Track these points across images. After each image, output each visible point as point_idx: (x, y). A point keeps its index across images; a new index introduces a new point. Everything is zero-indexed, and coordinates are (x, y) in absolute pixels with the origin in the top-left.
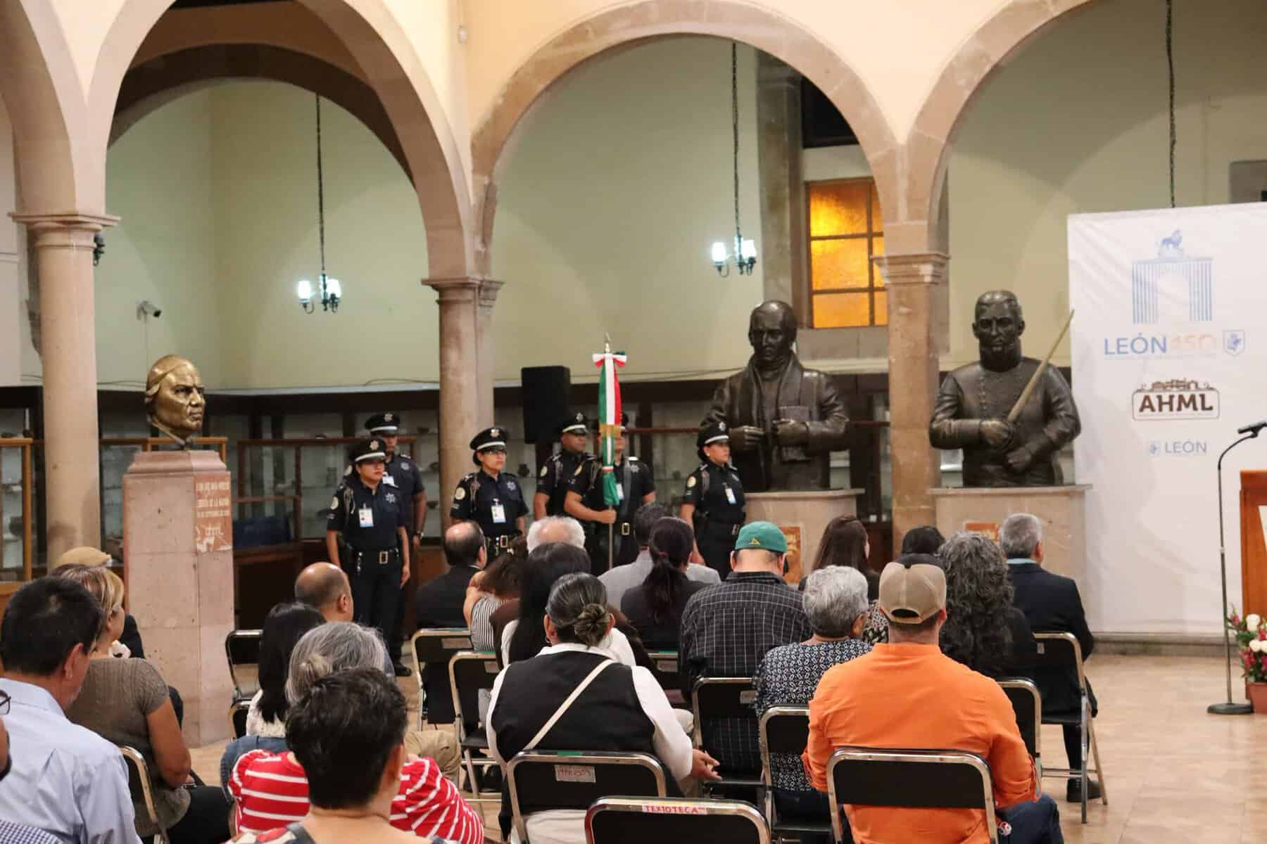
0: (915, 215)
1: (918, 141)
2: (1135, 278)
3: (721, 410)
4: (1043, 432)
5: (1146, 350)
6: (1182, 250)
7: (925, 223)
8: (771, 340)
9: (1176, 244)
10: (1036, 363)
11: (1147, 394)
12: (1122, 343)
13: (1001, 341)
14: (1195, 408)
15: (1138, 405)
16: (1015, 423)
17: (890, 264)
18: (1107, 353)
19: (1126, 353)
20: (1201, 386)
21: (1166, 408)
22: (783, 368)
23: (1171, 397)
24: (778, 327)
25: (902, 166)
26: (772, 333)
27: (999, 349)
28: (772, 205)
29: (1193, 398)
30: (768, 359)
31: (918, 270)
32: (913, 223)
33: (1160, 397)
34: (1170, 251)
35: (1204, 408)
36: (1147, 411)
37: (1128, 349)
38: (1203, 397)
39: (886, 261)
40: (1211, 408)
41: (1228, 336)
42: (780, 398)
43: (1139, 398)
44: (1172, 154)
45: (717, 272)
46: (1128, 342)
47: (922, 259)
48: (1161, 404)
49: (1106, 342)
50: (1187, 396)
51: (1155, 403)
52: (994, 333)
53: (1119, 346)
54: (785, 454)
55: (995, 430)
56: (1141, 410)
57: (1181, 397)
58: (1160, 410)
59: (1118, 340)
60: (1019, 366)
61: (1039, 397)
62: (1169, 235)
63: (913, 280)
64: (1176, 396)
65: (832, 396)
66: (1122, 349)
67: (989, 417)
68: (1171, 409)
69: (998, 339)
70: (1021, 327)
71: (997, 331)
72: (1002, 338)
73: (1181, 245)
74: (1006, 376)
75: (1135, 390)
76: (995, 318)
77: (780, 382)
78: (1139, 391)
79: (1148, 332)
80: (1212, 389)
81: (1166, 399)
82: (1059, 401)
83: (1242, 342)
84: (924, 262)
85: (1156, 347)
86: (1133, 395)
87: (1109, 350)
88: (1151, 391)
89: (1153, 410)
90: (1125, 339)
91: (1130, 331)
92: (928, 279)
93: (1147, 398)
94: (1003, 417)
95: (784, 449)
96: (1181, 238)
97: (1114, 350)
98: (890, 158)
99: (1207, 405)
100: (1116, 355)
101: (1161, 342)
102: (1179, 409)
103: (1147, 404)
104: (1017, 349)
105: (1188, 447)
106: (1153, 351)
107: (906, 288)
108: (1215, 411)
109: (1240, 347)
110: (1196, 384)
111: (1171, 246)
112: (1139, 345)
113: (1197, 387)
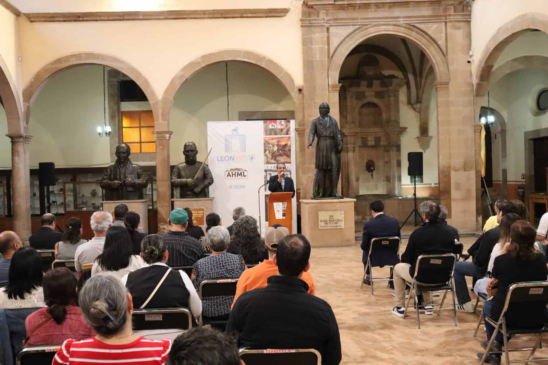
0: (164, 120)
1: (164, 99)
2: (226, 140)
3: (107, 176)
4: (204, 183)
5: (229, 159)
6: (238, 133)
7: (167, 122)
8: (123, 155)
9: (236, 131)
10: (201, 163)
12: (222, 158)
14: (242, 176)
15: (227, 175)
16: (196, 180)
17: (157, 134)
18: (218, 160)
19: (223, 161)
20: (243, 170)
21: (234, 176)
22: (126, 164)
23: (235, 173)
24: (125, 151)
25: (160, 105)
26: (124, 153)
27: (191, 158)
28: (112, 117)
29: (241, 173)
30: (122, 160)
31: (165, 136)
32: (163, 122)
33: (232, 173)
34: (235, 133)
35: (244, 176)
36: (229, 177)
37: (224, 159)
38: (243, 173)
39: (155, 133)
40: (246, 176)
41: (250, 156)
42: (126, 172)
43: (227, 173)
45: (99, 135)
46: (224, 157)
47: (166, 132)
48: (233, 175)
50: (239, 173)
51: (231, 174)
52: (189, 154)
53: (221, 159)
54: (128, 189)
55: (191, 182)
56: (227, 176)
57: (238, 173)
58: (232, 176)
59: (221, 157)
60: (196, 164)
61: (202, 172)
62: (235, 128)
63: (164, 138)
64: (237, 172)
65: (141, 172)
66: (222, 159)
67: (188, 178)
68: (235, 176)
69: (190, 156)
70: (197, 152)
71: (191, 153)
72: (192, 156)
73: (238, 131)
74: (193, 166)
75: (225, 171)
76: (190, 150)
77: (126, 168)
78: (227, 171)
80: (246, 171)
81: (234, 173)
82: (208, 174)
83: (254, 158)
84: (167, 134)
85: (231, 159)
86: (225, 172)
88: (230, 171)
89: (230, 176)
91: (224, 155)
92: (167, 138)
93: (229, 173)
94: (193, 178)
95: (127, 187)
96: (238, 129)
98: (157, 103)
99: (245, 175)
100: (220, 161)
101: (233, 158)
102: (237, 176)
104: (196, 159)
105: (240, 187)
107: (161, 141)
108: (247, 177)
110: (242, 169)
111: (235, 131)
112: (227, 158)
113: (242, 170)
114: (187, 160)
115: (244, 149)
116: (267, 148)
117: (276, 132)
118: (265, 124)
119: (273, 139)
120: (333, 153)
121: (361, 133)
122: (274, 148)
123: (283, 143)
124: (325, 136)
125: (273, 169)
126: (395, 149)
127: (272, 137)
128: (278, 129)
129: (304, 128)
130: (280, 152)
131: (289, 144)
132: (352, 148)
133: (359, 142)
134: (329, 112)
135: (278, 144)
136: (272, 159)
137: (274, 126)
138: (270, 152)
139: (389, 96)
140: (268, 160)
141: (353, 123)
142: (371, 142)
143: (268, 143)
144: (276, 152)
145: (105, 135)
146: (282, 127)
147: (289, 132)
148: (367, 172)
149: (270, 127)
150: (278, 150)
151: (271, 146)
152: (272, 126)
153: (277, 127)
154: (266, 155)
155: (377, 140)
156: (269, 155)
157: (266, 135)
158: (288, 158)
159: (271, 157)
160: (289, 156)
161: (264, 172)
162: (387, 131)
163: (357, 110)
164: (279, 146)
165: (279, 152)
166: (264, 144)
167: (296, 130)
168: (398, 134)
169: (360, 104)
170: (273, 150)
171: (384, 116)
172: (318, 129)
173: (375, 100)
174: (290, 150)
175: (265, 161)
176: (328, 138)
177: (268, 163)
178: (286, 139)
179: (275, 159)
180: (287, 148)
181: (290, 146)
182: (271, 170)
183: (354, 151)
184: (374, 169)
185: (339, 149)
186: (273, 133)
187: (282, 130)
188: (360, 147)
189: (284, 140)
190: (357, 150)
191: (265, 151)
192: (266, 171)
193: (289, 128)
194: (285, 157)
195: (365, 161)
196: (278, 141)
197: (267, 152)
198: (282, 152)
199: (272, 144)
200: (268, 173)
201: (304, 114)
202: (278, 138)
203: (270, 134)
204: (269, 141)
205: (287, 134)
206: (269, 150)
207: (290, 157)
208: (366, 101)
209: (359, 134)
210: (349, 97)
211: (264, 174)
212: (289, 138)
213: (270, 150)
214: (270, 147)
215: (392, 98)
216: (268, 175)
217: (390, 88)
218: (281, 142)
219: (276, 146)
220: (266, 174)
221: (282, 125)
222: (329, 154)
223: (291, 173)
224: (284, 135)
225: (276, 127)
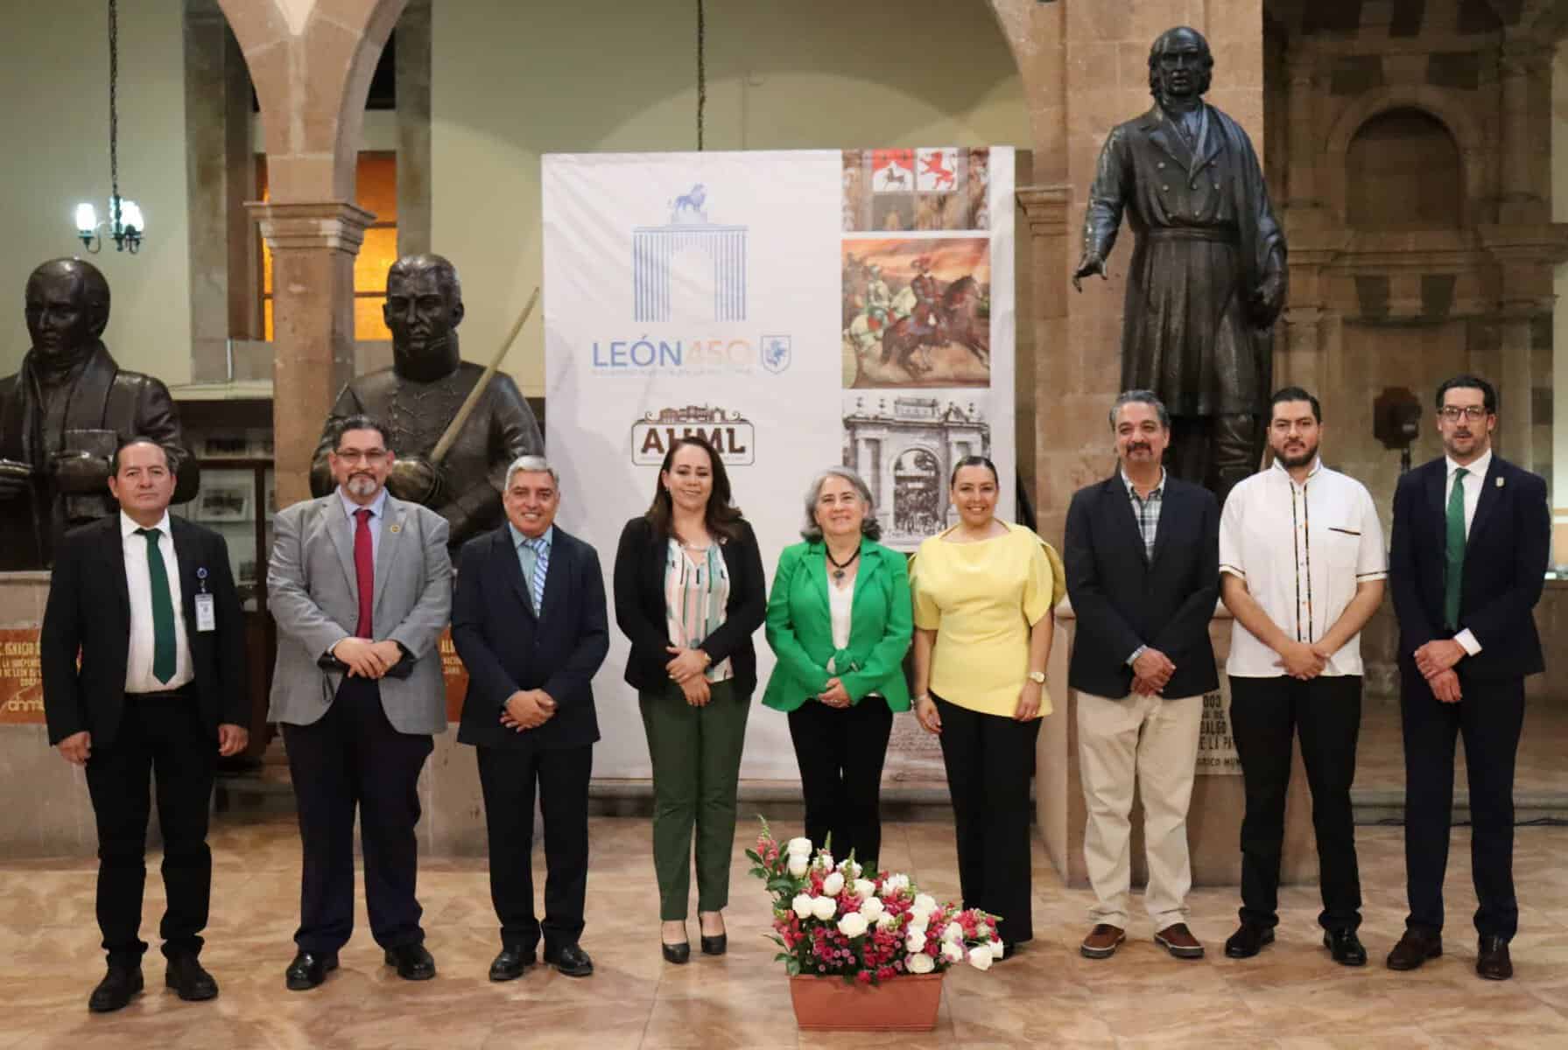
0: (315, 144)
1: (319, 28)
2: (638, 254)
4: (486, 481)
5: (651, 361)
6: (705, 215)
7: (329, 157)
8: (52, 320)
9: (697, 206)
10: (480, 370)
11: (653, 426)
12: (618, 349)
13: (422, 332)
14: (720, 450)
15: (640, 442)
16: (442, 463)
17: (275, 216)
18: (596, 364)
19: (624, 364)
20: (729, 416)
22: (78, 368)
23: (687, 432)
24: (67, 300)
25: (296, 69)
26: (57, 308)
27: (422, 345)
29: (717, 433)
30: (51, 351)
31: (318, 228)
32: (312, 157)
33: (671, 432)
34: (688, 215)
35: (732, 450)
36: (653, 451)
37: (627, 358)
38: (731, 432)
40: (742, 450)
41: (767, 344)
42: (70, 415)
43: (642, 432)
45: (83, 245)
46: (627, 349)
47: (326, 210)
48: (672, 441)
49: (596, 346)
50: (709, 431)
51: (664, 440)
52: (411, 319)
53: (614, 354)
55: (407, 475)
56: (644, 450)
57: (701, 433)
59: (614, 344)
60: (454, 374)
61: (483, 424)
62: (687, 191)
63: (311, 243)
64: (694, 429)
65: (164, 414)
66: (618, 359)
67: (401, 454)
69: (417, 330)
70: (457, 313)
71: (417, 317)
72: (427, 330)
73: (703, 208)
74: (431, 391)
75: (633, 422)
76: (414, 296)
77: (72, 390)
78: (641, 421)
79: (657, 332)
80: (743, 421)
81: (679, 434)
82: (514, 432)
83: (787, 354)
84: (327, 216)
85: (667, 358)
86: (633, 426)
87: (600, 360)
88: (660, 422)
89: (661, 450)
90: (623, 344)
91: (631, 332)
92: (333, 243)
93: (652, 432)
94: (424, 456)
95: (69, 499)
96: (703, 197)
97: (609, 361)
98: (281, 53)
99: (737, 446)
100: (610, 368)
101: (673, 348)
103: (653, 441)
104: (450, 348)
106: (662, 363)
107: (300, 255)
108: (748, 455)
109: (783, 360)
110: (723, 414)
111: (689, 207)
112: (643, 354)
113: (723, 417)
114: (398, 354)
115: (734, 305)
116: (859, 300)
117: (911, 213)
118: (852, 171)
119: (895, 249)
121: (1358, 254)
122: (896, 300)
123: (947, 275)
124: (1177, 222)
125: (889, 412)
126: (1527, 332)
127: (889, 241)
128: (924, 197)
129: (1066, 191)
130: (932, 321)
131: (979, 277)
132: (1313, 330)
133: (1346, 304)
134: (1205, 86)
135: (919, 278)
136: (885, 358)
137: (901, 179)
138: (873, 323)
139: (1502, 73)
140: (867, 363)
141: (1316, 205)
142: (1405, 302)
143: (867, 272)
144: (911, 321)
145: (115, 244)
146: (943, 187)
147: (981, 212)
148: (1378, 445)
149: (879, 183)
150: (920, 312)
151: (883, 289)
152: (891, 178)
153: (915, 184)
154: (854, 340)
155: (1437, 290)
156: (869, 340)
157: (858, 227)
158: (975, 360)
159: (878, 349)
160: (977, 344)
161: (841, 426)
162: (1487, 243)
163: (1338, 146)
164: (924, 287)
165: (927, 325)
166: (846, 277)
167: (1021, 205)
168: (1541, 262)
169: (1355, 113)
170: (890, 312)
171: (1474, 174)
173: (1431, 97)
174: (984, 314)
175: (845, 370)
176: (1197, 232)
177: (862, 380)
178: (967, 250)
179: (903, 362)
180: (970, 303)
181: (986, 290)
182: (877, 422)
183: (1321, 344)
184: (1414, 435)
185: (1266, 301)
186: (892, 218)
187: (942, 201)
188: (1347, 322)
189: (953, 255)
190: (1335, 339)
191: (849, 316)
192: (850, 424)
193: (983, 192)
194: (956, 348)
195: (1372, 394)
196: (923, 264)
197: (860, 323)
198: (943, 325)
199: (884, 280)
200: (863, 434)
201: (1064, 119)
202: (920, 246)
203: (879, 225)
204: (869, 262)
205: (971, 221)
206: (872, 311)
207: (987, 350)
208: (1381, 102)
209: (1347, 262)
210: (1300, 78)
211: (842, 439)
212: (983, 244)
213: (878, 313)
214: (878, 297)
215: (1517, 85)
216: (862, 446)
217: (1510, 31)
218: (937, 265)
219: (907, 290)
220: (855, 442)
221: (946, 175)
222: (1204, 329)
223: (986, 440)
224: (956, 227)
225: (909, 187)
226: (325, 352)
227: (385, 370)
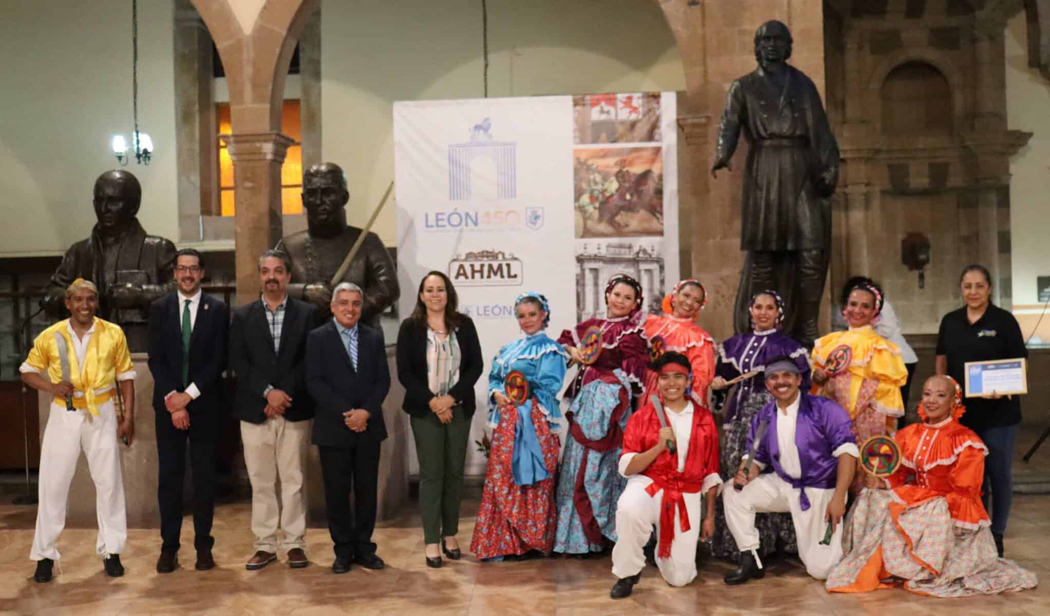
0: (258, 99)
1: (261, 31)
2: (452, 161)
3: (65, 274)
5: (460, 223)
6: (491, 137)
7: (267, 106)
8: (109, 206)
9: (486, 130)
10: (358, 231)
11: (462, 263)
12: (440, 217)
13: (325, 209)
14: (502, 276)
15: (454, 272)
17: (236, 142)
18: (427, 226)
19: (444, 226)
20: (507, 256)
21: (477, 275)
22: (124, 234)
23: (482, 266)
25: (248, 54)
26: (111, 199)
27: (325, 217)
28: (184, 117)
29: (500, 267)
31: (261, 148)
32: (256, 106)
33: (472, 266)
34: (481, 136)
35: (509, 276)
36: (462, 278)
37: (445, 223)
38: (508, 265)
39: (232, 140)
40: (515, 276)
41: (529, 213)
42: (120, 262)
43: (456, 265)
44: (485, 74)
45: (117, 159)
46: (445, 217)
47: (264, 137)
48: (473, 272)
49: (427, 215)
50: (495, 265)
51: (469, 271)
52: (318, 202)
53: (437, 220)
54: (120, 316)
55: (318, 294)
56: (457, 277)
57: (490, 266)
58: (473, 277)
59: (437, 214)
60: (343, 233)
61: (361, 262)
62: (480, 122)
63: (257, 157)
64: (486, 264)
66: (440, 223)
67: (313, 282)
68: (482, 277)
69: (322, 208)
70: (345, 197)
71: (321, 200)
72: (327, 207)
73: (490, 131)
74: (331, 243)
75: (449, 260)
76: (320, 188)
78: (454, 260)
79: (463, 207)
80: (516, 259)
81: (477, 268)
82: (379, 268)
83: (541, 218)
84: (265, 141)
85: (469, 221)
86: (450, 264)
87: (429, 224)
88: (466, 260)
89: (467, 277)
90: (443, 214)
91: (448, 207)
92: (269, 157)
93: (461, 267)
94: (327, 282)
95: (120, 311)
96: (490, 125)
97: (434, 223)
98: (238, 46)
99: (512, 274)
100: (435, 228)
101: (473, 216)
102: (489, 277)
103: (462, 272)
104: (343, 219)
105: (497, 311)
106: (467, 225)
107: (251, 164)
108: (519, 279)
109: (539, 222)
110: (503, 254)
111: (482, 131)
112: (455, 220)
113: (503, 257)
114: (311, 223)
115: (509, 190)
116: (584, 186)
117: (614, 133)
118: (578, 108)
119: (605, 155)
120: (803, 194)
121: (889, 151)
122: (607, 185)
123: (637, 169)
124: (772, 136)
125: (603, 252)
126: (993, 197)
127: (602, 150)
128: (622, 123)
129: (708, 117)
130: (628, 197)
131: (656, 170)
132: (863, 197)
133: (882, 182)
134: (788, 54)
135: (620, 171)
136: (600, 220)
137: (608, 112)
138: (593, 199)
139: (974, 41)
140: (589, 223)
141: (863, 122)
142: (919, 179)
143: (589, 169)
144: (615, 197)
145: (136, 160)
146: (634, 117)
147: (657, 131)
148: (905, 268)
149: (595, 114)
150: (621, 192)
151: (598, 178)
152: (602, 111)
153: (616, 115)
154: (581, 209)
155: (939, 173)
156: (590, 209)
157: (583, 141)
158: (655, 220)
159: (596, 214)
160: (655, 210)
161: (574, 261)
162: (968, 143)
163: (875, 85)
164: (623, 176)
165: (625, 200)
166: (576, 171)
167: (680, 125)
168: (1003, 154)
169: (884, 67)
170: (603, 192)
171: (959, 101)
172: (750, 112)
173: (932, 55)
174: (659, 192)
175: (576, 227)
176: (785, 142)
177: (586, 233)
178: (647, 155)
179: (611, 222)
180: (651, 186)
181: (661, 178)
182: (596, 258)
183: (867, 205)
184: (926, 261)
185: (827, 182)
186: (604, 136)
187: (633, 125)
188: (883, 192)
189: (638, 158)
190: (876, 203)
191: (578, 194)
192: (580, 260)
193: (658, 119)
194: (643, 213)
195: (900, 237)
196: (623, 163)
197: (585, 199)
198: (635, 199)
199: (599, 172)
200: (588, 265)
201: (705, 74)
202: (619, 152)
203: (595, 140)
204: (590, 162)
205: (650, 136)
206: (592, 192)
207: (661, 214)
208: (901, 59)
209: (882, 156)
210: (851, 45)
211: (575, 269)
212: (658, 150)
213: (596, 193)
214: (596, 183)
215: (984, 46)
216: (587, 272)
217: (979, 14)
218: (631, 163)
219: (613, 178)
220: (583, 270)
221: (635, 109)
222: (790, 199)
223: (662, 268)
224: (642, 140)
225: (612, 116)
226: (266, 221)
227: (303, 232)
